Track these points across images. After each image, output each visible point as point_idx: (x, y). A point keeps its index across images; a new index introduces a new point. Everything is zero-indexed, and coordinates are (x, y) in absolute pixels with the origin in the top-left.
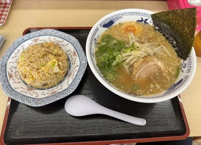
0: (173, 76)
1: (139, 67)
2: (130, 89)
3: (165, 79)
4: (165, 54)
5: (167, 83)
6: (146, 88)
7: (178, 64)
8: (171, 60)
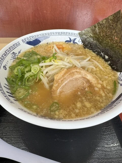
0: (109, 91)
1: (61, 79)
2: (45, 110)
3: (98, 95)
4: (96, 68)
5: (101, 101)
6: (71, 107)
7: (113, 77)
8: (105, 74)
